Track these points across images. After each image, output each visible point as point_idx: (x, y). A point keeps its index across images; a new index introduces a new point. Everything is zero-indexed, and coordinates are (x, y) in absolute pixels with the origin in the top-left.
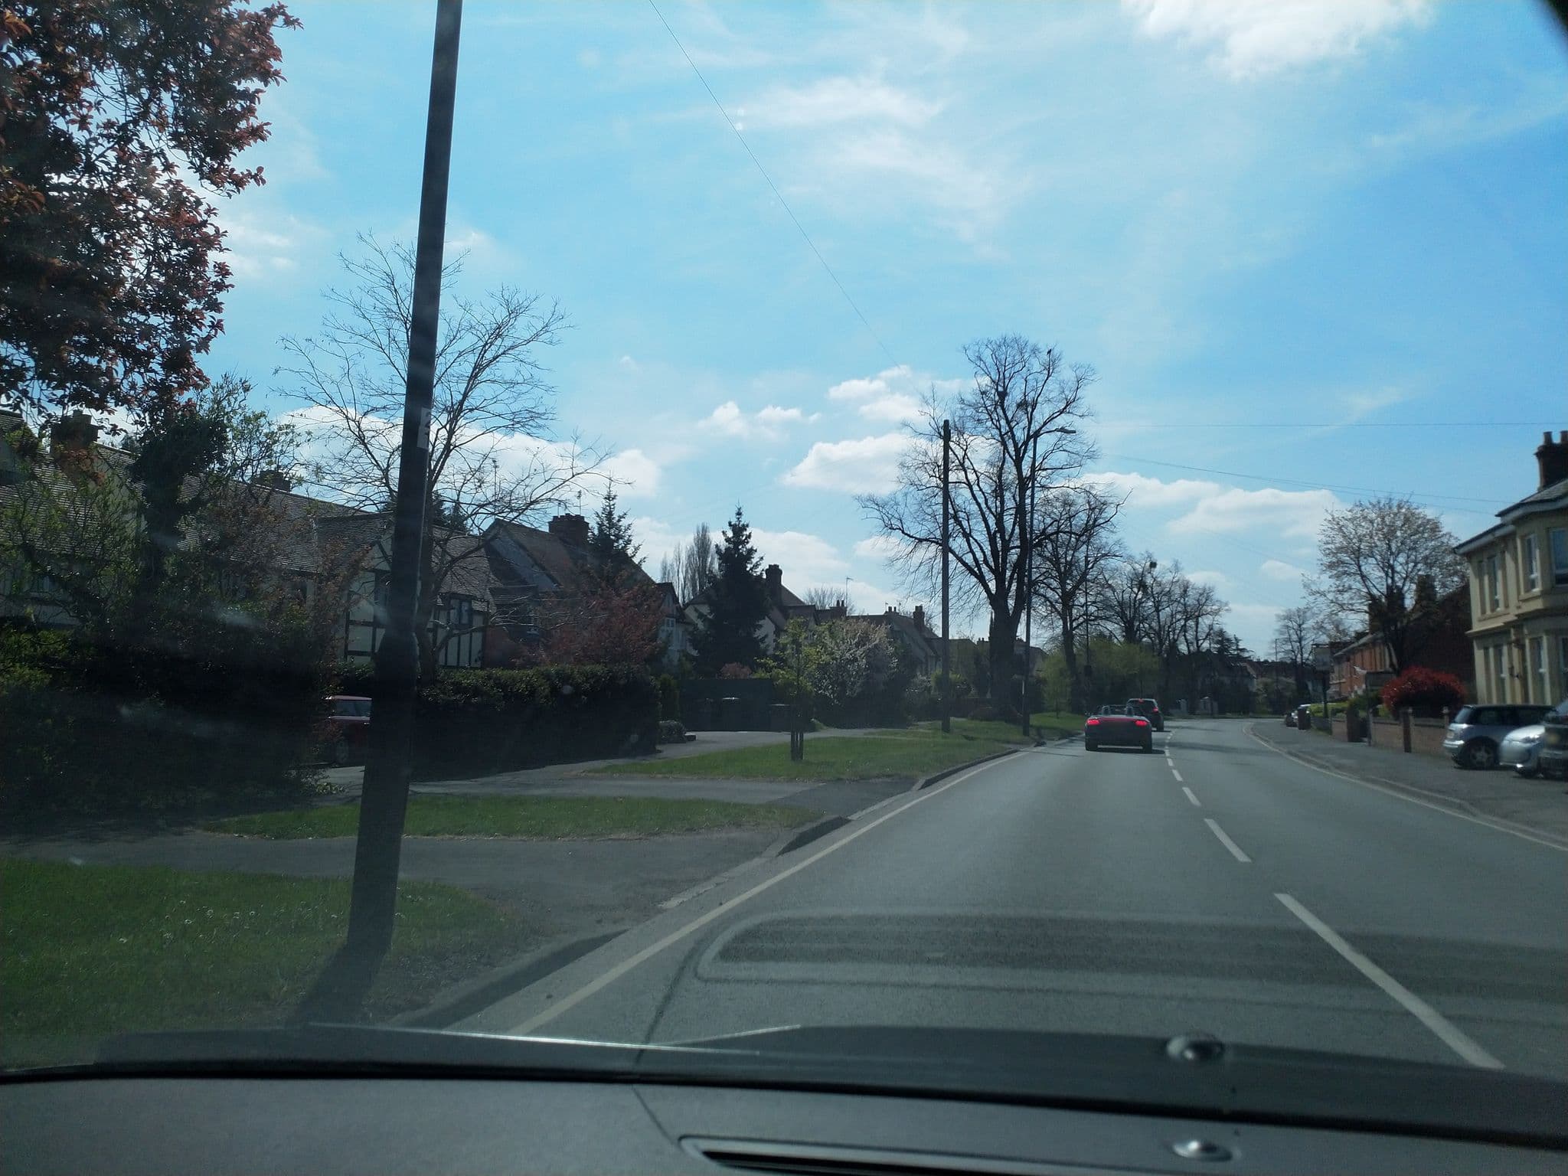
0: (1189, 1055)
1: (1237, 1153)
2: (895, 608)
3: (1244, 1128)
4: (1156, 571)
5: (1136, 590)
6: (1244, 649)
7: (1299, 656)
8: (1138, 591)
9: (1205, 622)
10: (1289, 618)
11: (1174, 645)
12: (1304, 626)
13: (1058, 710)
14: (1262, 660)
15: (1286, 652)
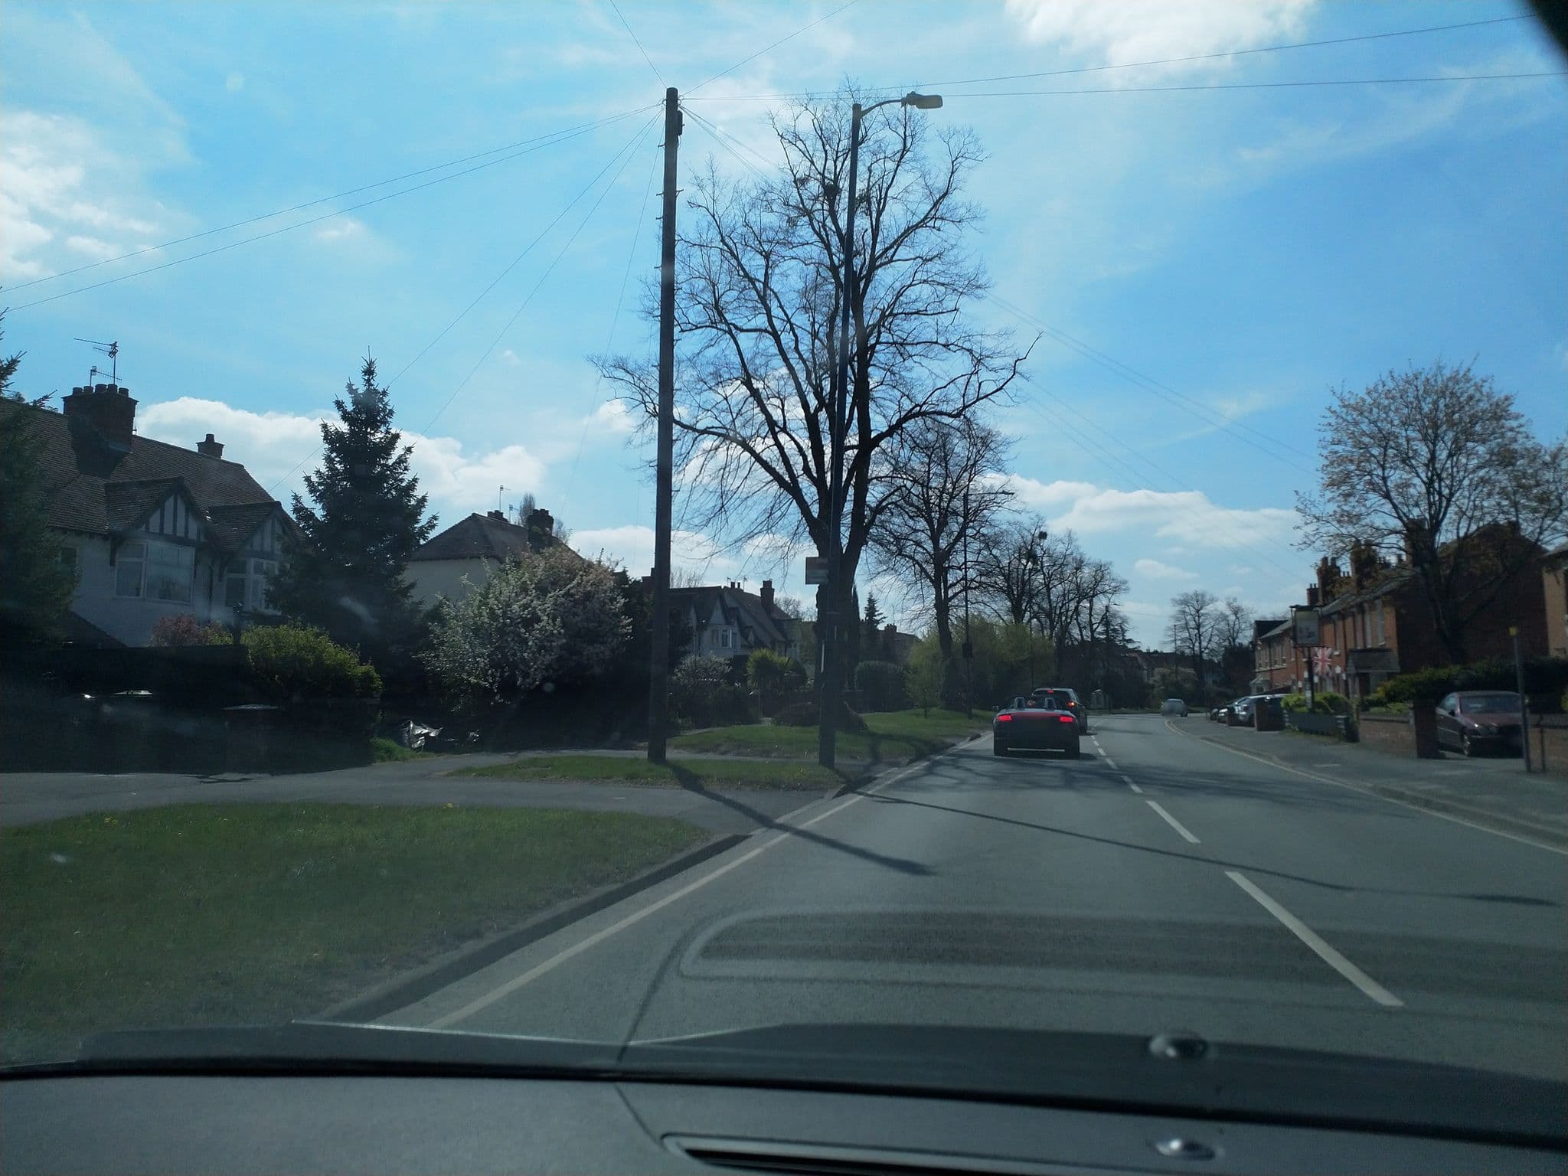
0: (1171, 1052)
1: (1220, 1152)
2: (739, 584)
3: (1227, 1126)
4: (1045, 543)
5: (1024, 561)
6: (1130, 640)
7: (1197, 644)
8: (1027, 563)
9: (1100, 603)
10: (1185, 602)
11: (1065, 629)
12: (1202, 611)
13: (926, 706)
14: (1152, 651)
15: (1183, 640)
